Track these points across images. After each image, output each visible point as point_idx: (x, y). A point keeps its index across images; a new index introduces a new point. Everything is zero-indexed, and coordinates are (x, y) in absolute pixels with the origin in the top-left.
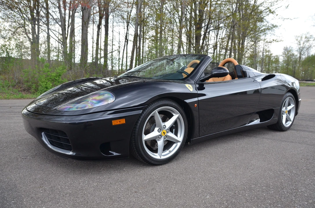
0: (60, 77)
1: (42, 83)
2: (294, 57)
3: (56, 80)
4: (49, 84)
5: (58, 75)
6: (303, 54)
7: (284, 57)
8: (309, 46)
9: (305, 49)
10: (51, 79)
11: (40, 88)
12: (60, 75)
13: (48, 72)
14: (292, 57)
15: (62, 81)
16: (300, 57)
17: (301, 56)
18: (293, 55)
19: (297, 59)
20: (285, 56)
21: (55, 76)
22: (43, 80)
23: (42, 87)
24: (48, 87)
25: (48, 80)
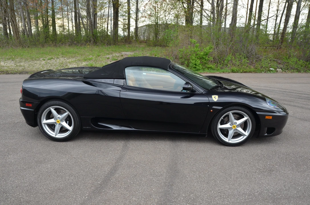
0: (207, 56)
1: (193, 60)
3: (204, 58)
4: (198, 62)
5: (206, 54)
10: (199, 57)
11: (190, 65)
12: (207, 54)
13: (197, 51)
15: (208, 59)
21: (203, 55)
22: (194, 58)
23: (192, 64)
24: (197, 64)
25: (197, 58)
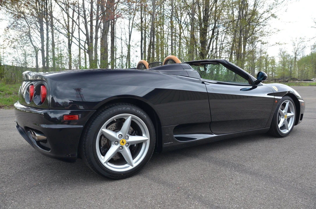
2: (290, 58)
6: (298, 55)
7: (279, 57)
8: (304, 46)
9: (300, 50)
14: (288, 58)
16: (295, 58)
17: (296, 56)
18: (289, 55)
19: (293, 59)
20: (281, 57)
